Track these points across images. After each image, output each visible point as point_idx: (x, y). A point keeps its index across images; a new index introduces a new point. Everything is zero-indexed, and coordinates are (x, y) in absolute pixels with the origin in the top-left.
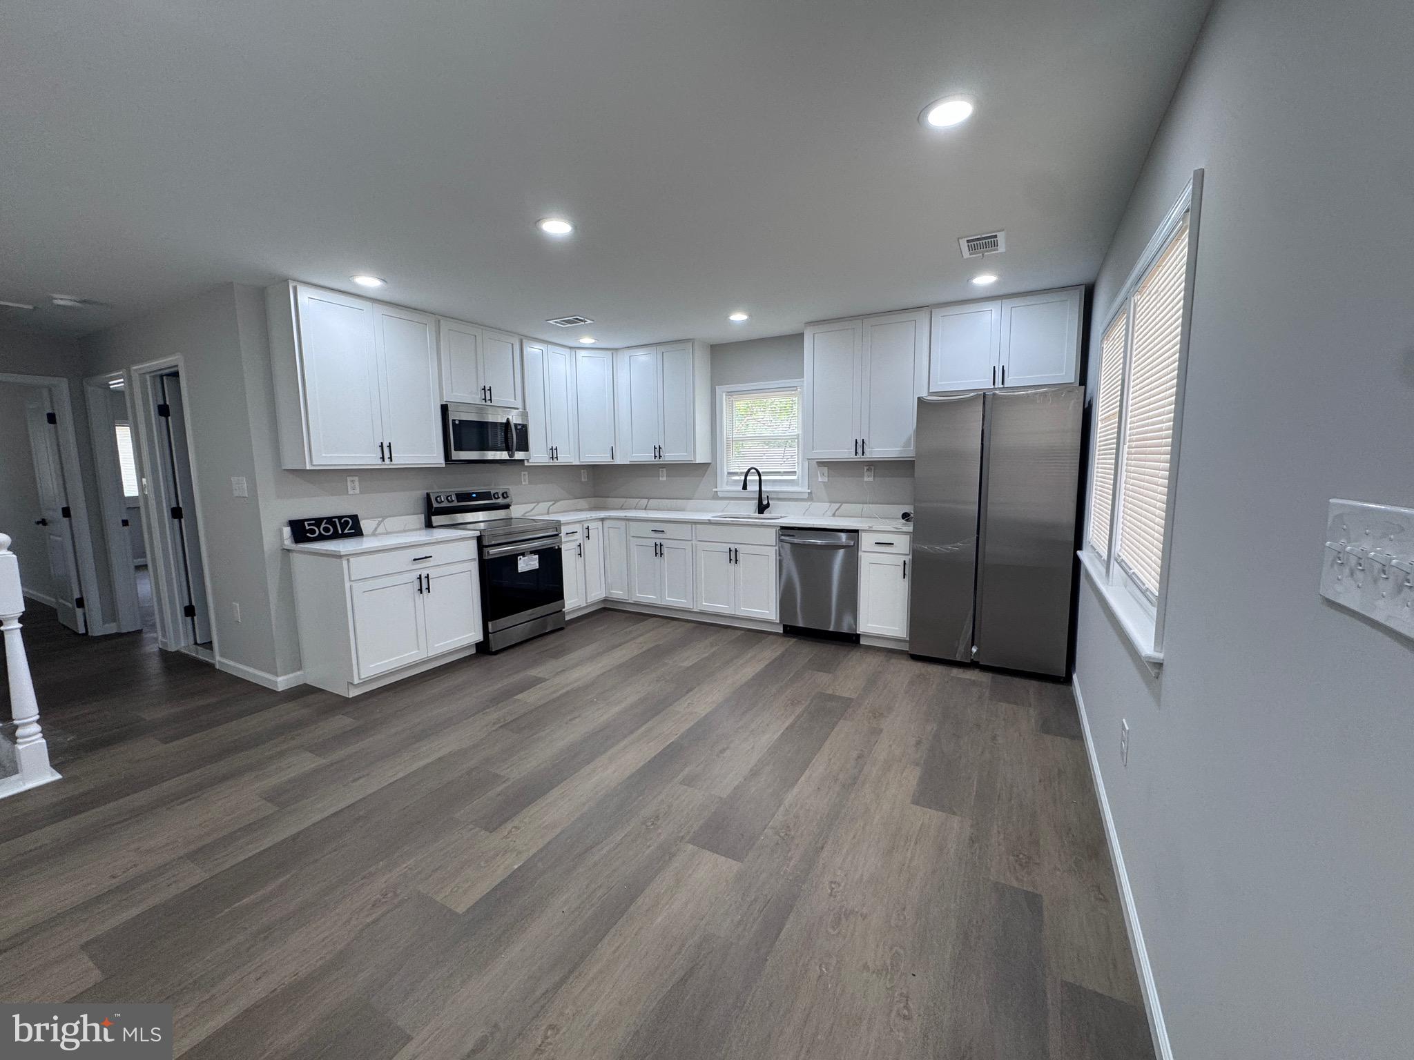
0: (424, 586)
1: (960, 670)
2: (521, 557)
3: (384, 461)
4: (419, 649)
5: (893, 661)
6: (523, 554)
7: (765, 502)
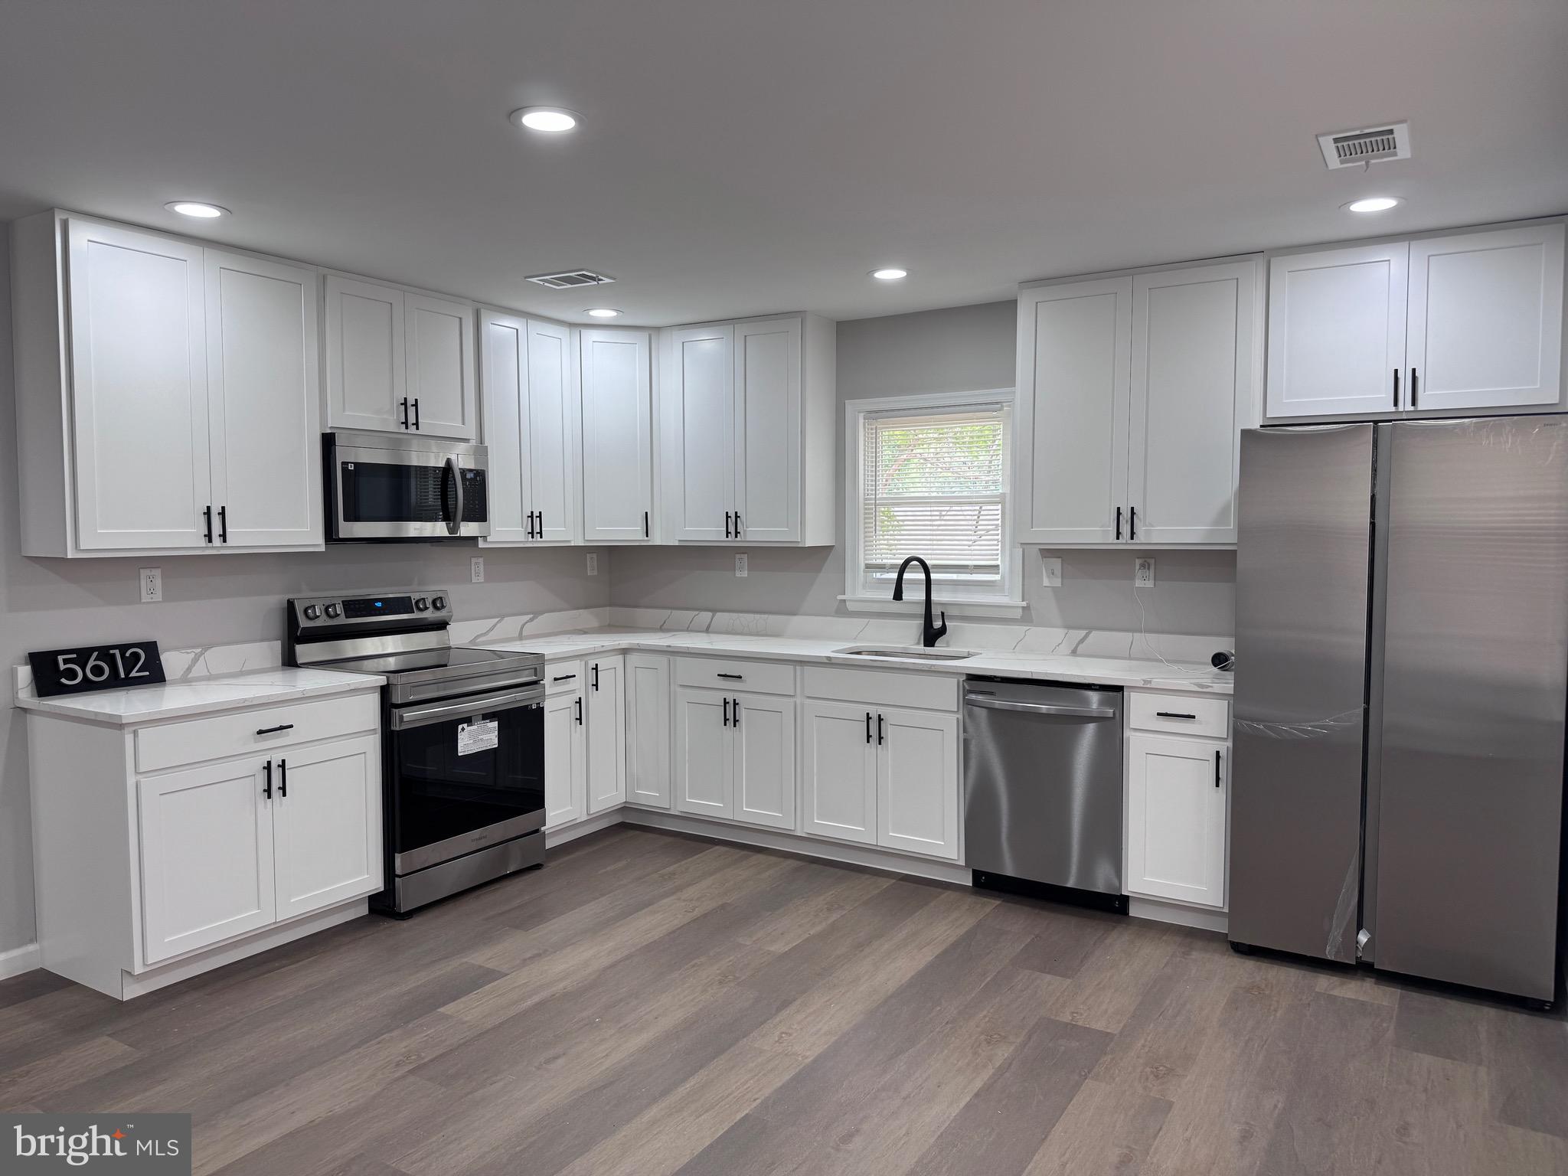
0: (276, 782)
1: (1335, 978)
2: (465, 725)
3: (210, 541)
4: (259, 908)
5: (1195, 955)
6: (469, 721)
7: (937, 624)
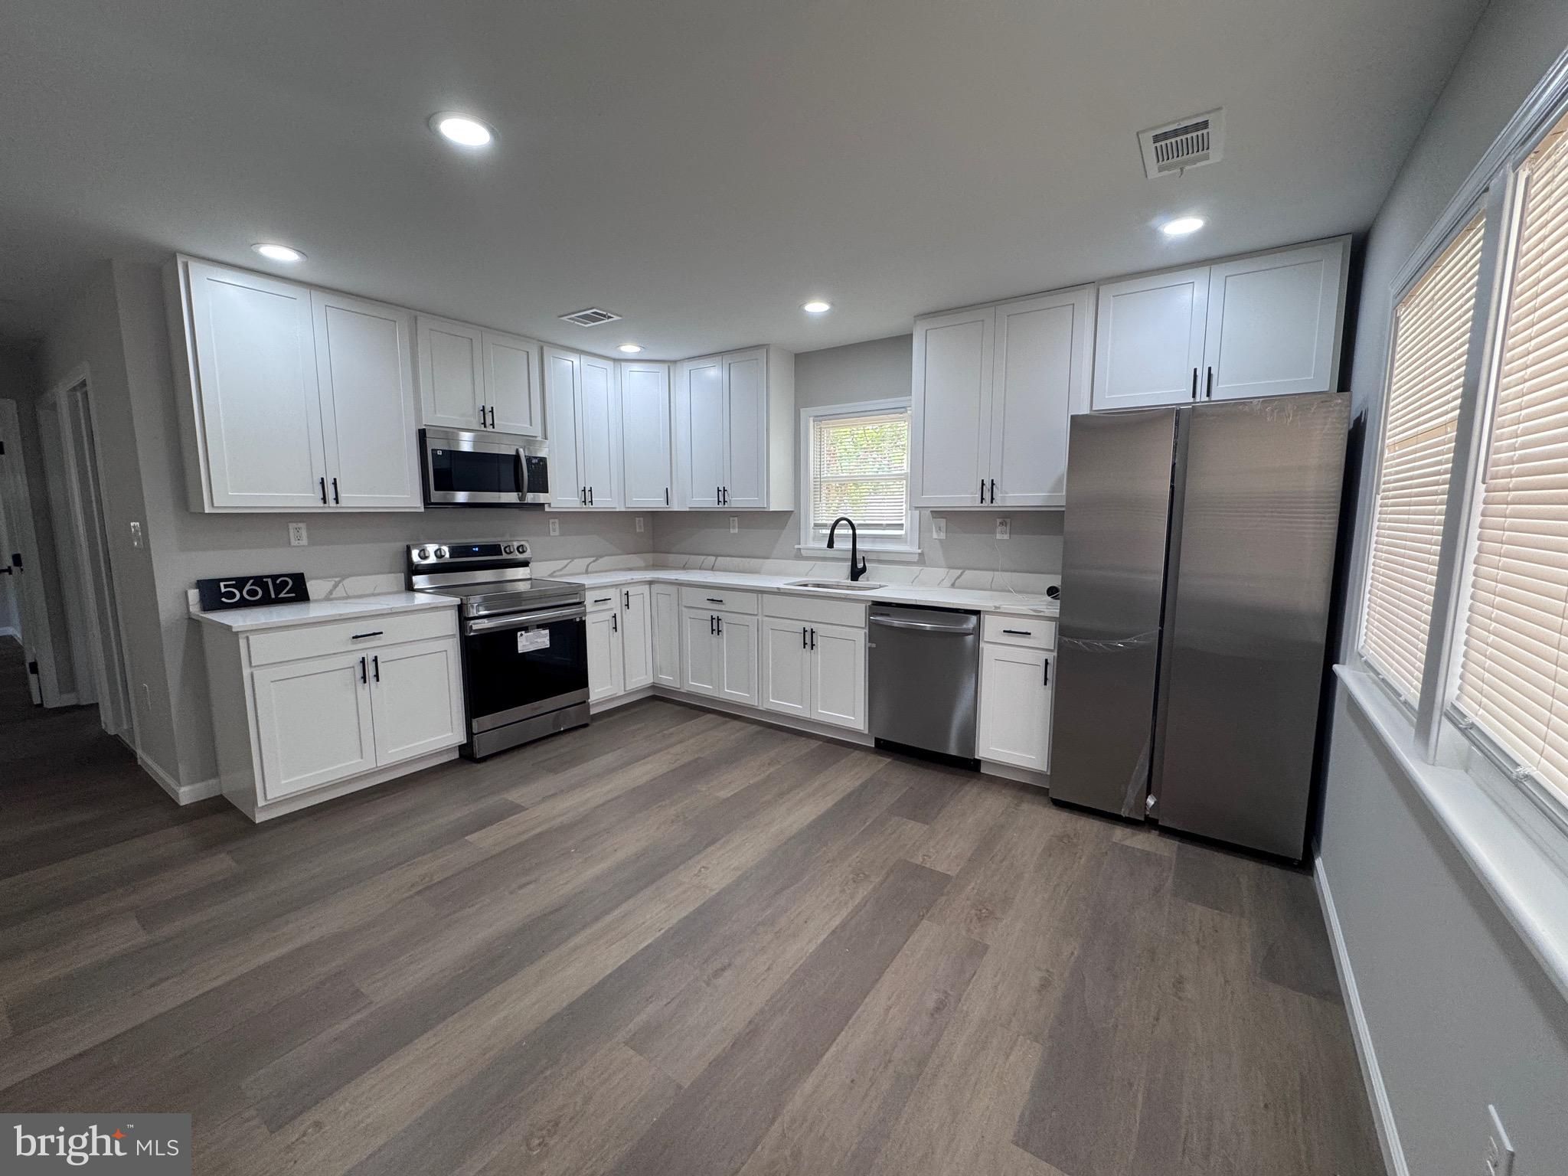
0: (370, 673)
1: (1128, 830)
2: (523, 632)
3: (325, 502)
4: (362, 758)
6: (526, 629)
7: (860, 565)
